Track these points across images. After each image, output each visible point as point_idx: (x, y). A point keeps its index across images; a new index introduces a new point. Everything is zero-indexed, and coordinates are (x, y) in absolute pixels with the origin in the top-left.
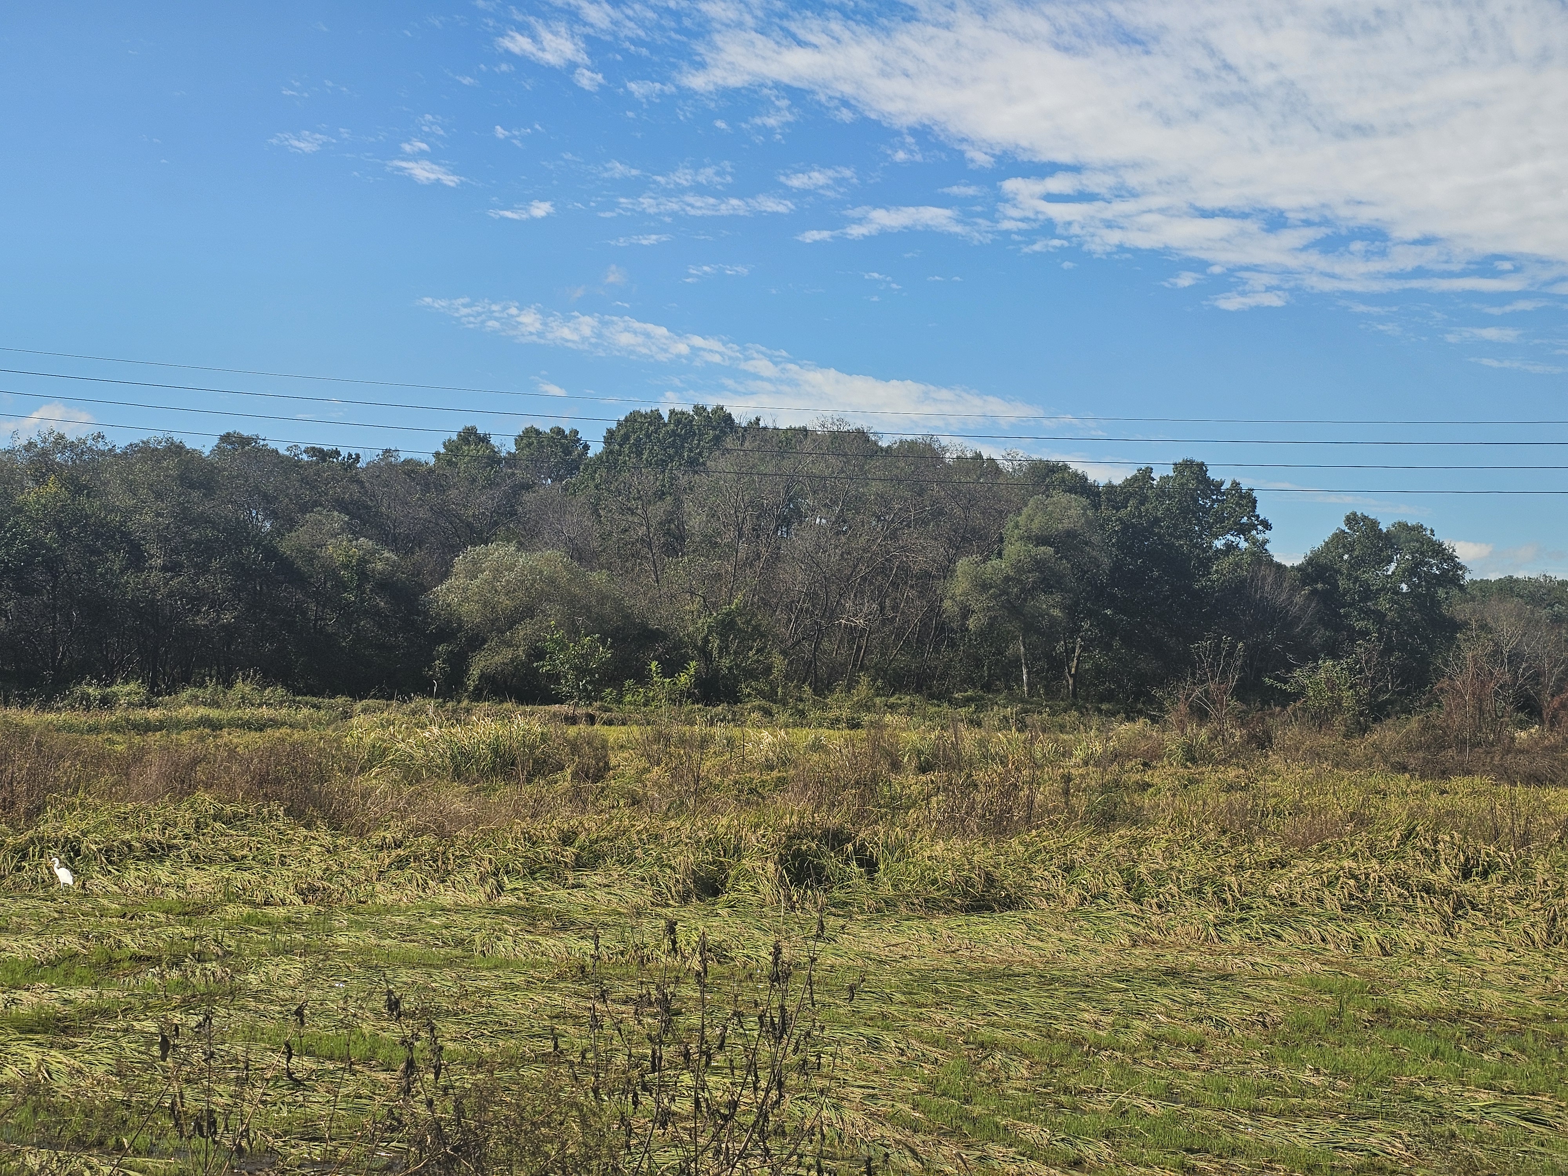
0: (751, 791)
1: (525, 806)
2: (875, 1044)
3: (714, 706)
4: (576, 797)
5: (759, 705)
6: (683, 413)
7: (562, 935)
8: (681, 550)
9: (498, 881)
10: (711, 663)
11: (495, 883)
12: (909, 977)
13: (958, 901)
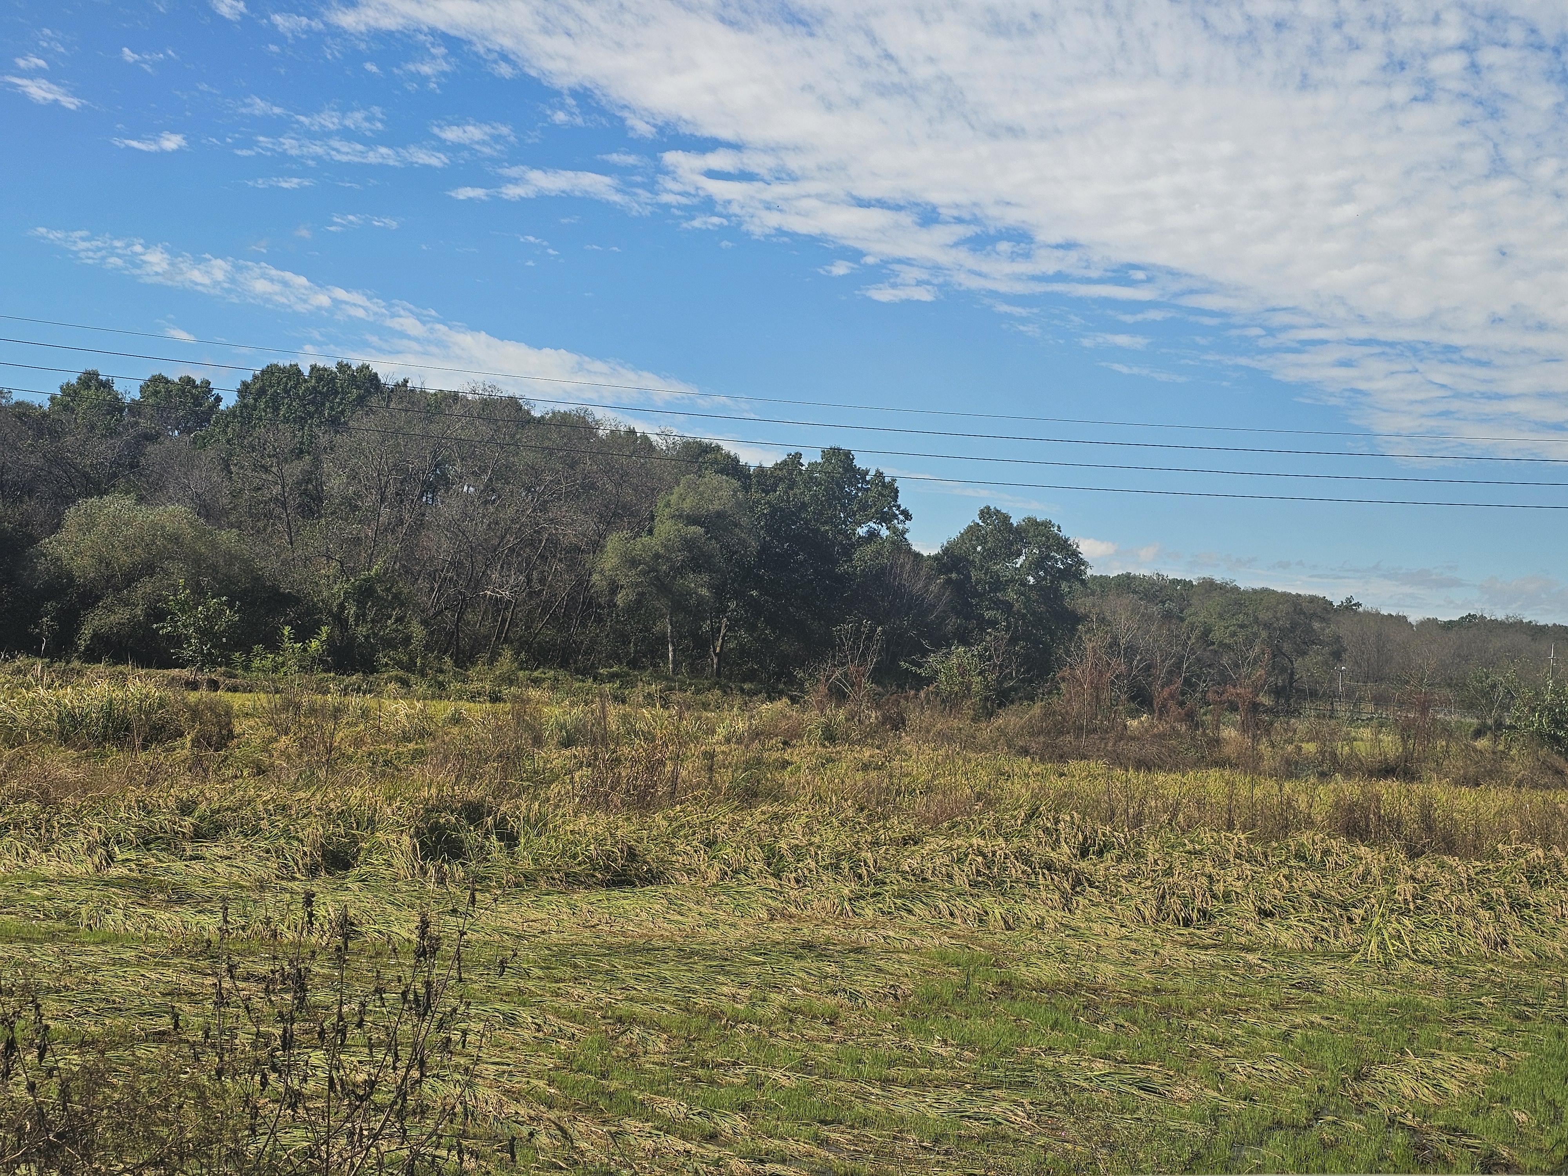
0: (386, 763)
1: (140, 773)
2: (510, 1020)
3: (348, 675)
4: (197, 765)
5: (397, 676)
6: (325, 370)
7: (177, 909)
8: (319, 511)
9: (108, 852)
10: (346, 631)
11: (104, 853)
12: (547, 952)
13: (599, 876)
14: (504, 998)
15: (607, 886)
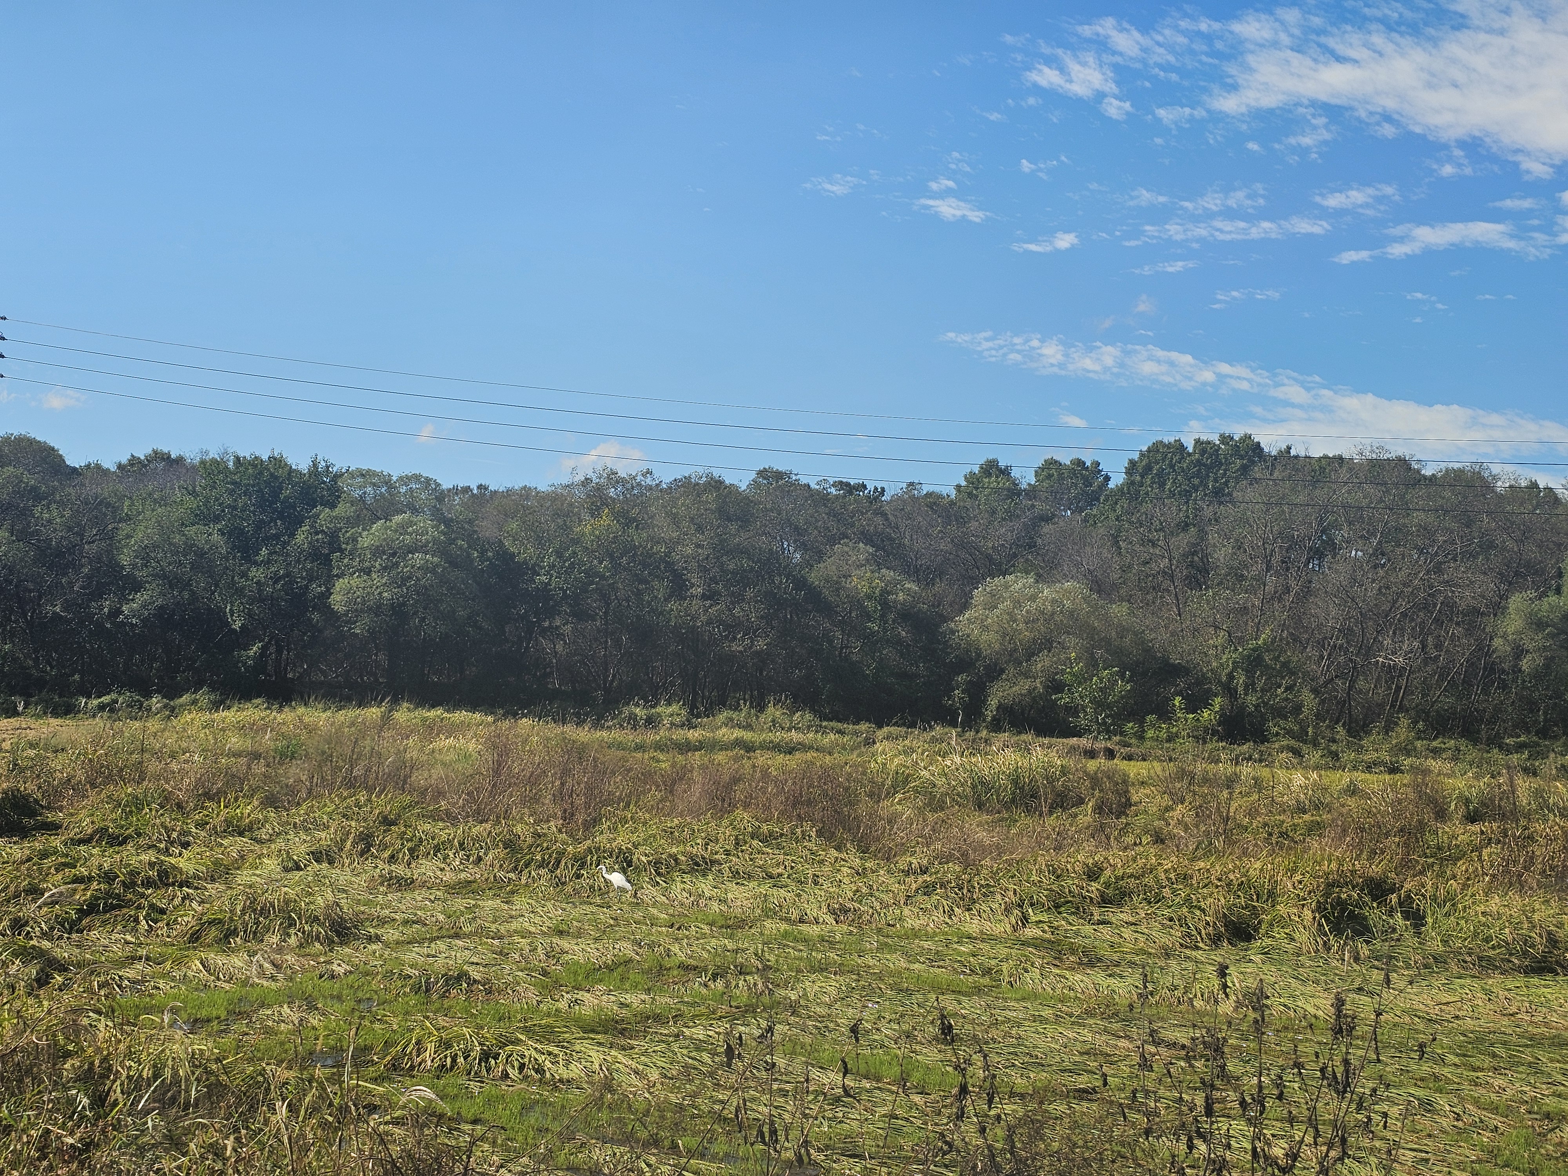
0: (1282, 834)
1: (1048, 838)
2: (1428, 1106)
3: (1239, 745)
4: (1099, 831)
5: (1288, 745)
6: (1208, 443)
7: (1089, 971)
8: (1205, 583)
9: (1023, 913)
10: (1236, 699)
11: (1020, 914)
12: (1462, 1038)
13: (1516, 961)
14: (1419, 1083)
15: (1525, 972)
